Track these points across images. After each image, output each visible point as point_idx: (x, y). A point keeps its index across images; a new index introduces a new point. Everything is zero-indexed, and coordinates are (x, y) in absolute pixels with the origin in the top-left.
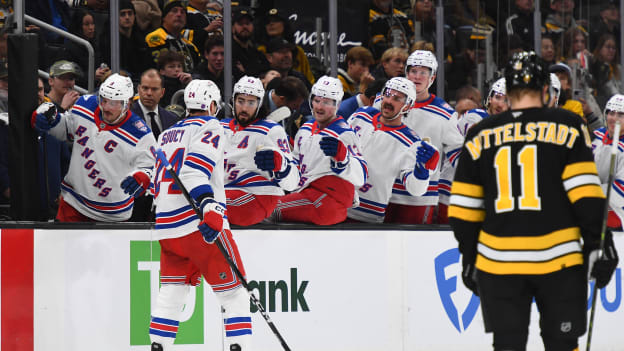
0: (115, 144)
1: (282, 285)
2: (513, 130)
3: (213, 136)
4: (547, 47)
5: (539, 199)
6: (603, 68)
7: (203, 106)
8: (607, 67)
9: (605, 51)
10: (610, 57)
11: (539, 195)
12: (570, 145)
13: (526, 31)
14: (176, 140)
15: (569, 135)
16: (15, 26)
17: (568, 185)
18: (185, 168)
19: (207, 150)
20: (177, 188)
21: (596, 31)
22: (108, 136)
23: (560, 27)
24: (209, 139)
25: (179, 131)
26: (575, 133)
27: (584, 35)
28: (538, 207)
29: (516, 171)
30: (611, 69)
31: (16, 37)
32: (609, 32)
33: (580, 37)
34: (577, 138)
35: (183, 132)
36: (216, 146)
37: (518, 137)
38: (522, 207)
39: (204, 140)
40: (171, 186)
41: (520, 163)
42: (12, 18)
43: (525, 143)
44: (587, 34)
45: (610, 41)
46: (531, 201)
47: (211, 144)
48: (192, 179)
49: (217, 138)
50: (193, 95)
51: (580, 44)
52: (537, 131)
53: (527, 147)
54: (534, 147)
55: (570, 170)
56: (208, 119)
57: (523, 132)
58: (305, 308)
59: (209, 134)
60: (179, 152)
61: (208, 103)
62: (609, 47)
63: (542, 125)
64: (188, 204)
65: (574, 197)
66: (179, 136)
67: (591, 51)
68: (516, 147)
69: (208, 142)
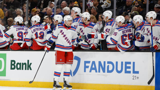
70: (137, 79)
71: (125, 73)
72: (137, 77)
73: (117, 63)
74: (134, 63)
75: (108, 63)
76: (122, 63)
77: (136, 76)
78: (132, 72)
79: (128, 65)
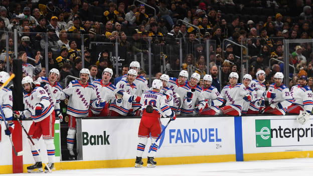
0: (57, 91)
1: (101, 136)
16: (15, 56)
22: (54, 88)
31: (15, 60)
42: (14, 54)
58: (109, 144)
71: (209, 141)
73: (201, 130)
74: (216, 130)
75: (193, 131)
76: (206, 129)
77: (219, 145)
78: (215, 140)
79: (212, 132)
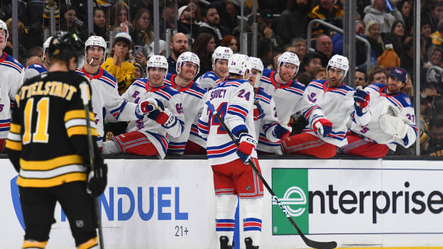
2: (37, 87)
3: (246, 93)
4: (99, 16)
5: (47, 136)
6: (140, 35)
7: (240, 72)
8: (143, 34)
9: (142, 21)
10: (145, 26)
11: (48, 132)
12: (69, 98)
13: (81, 5)
14: (220, 97)
15: (69, 91)
17: (67, 125)
18: (228, 115)
19: (242, 102)
20: (223, 130)
21: (134, 6)
23: (108, 2)
24: (243, 95)
25: (222, 90)
26: (73, 89)
27: (126, 9)
28: (46, 141)
29: (35, 115)
30: (146, 36)
32: (144, 6)
33: (123, 11)
34: (74, 93)
35: (225, 91)
36: (248, 99)
37: (40, 92)
38: (34, 141)
39: (239, 96)
40: (218, 128)
41: (38, 110)
43: (43, 96)
44: (128, 8)
45: (146, 14)
46: (42, 136)
47: (244, 98)
48: (233, 122)
49: (249, 93)
50: (235, 64)
51: (123, 17)
52: (50, 88)
53: (43, 99)
54: (47, 99)
55: (69, 115)
56: (242, 82)
57: (43, 88)
59: (243, 91)
60: (224, 105)
61: (244, 70)
62: (145, 18)
63: (54, 84)
64: (231, 140)
65: (70, 133)
66: (222, 94)
67: (131, 22)
68: (37, 98)
69: (242, 97)
70: (184, 233)
71: (159, 219)
72: (184, 229)
73: (140, 190)
74: (177, 190)
75: (119, 193)
76: (152, 189)
77: (182, 227)
78: (173, 216)
79: (165, 197)
